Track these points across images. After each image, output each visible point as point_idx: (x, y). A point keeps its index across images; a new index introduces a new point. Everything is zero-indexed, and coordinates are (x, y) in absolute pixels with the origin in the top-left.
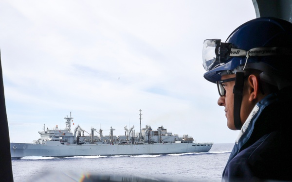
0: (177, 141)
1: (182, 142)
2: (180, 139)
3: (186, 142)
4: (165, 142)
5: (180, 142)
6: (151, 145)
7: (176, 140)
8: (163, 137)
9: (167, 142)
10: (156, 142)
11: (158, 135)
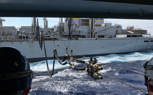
0: (119, 34)
1: (128, 36)
2: (124, 32)
3: (135, 36)
4: (99, 36)
5: (125, 36)
6: (73, 42)
7: (117, 33)
8: (96, 29)
9: (103, 36)
10: (84, 37)
11: (88, 25)
